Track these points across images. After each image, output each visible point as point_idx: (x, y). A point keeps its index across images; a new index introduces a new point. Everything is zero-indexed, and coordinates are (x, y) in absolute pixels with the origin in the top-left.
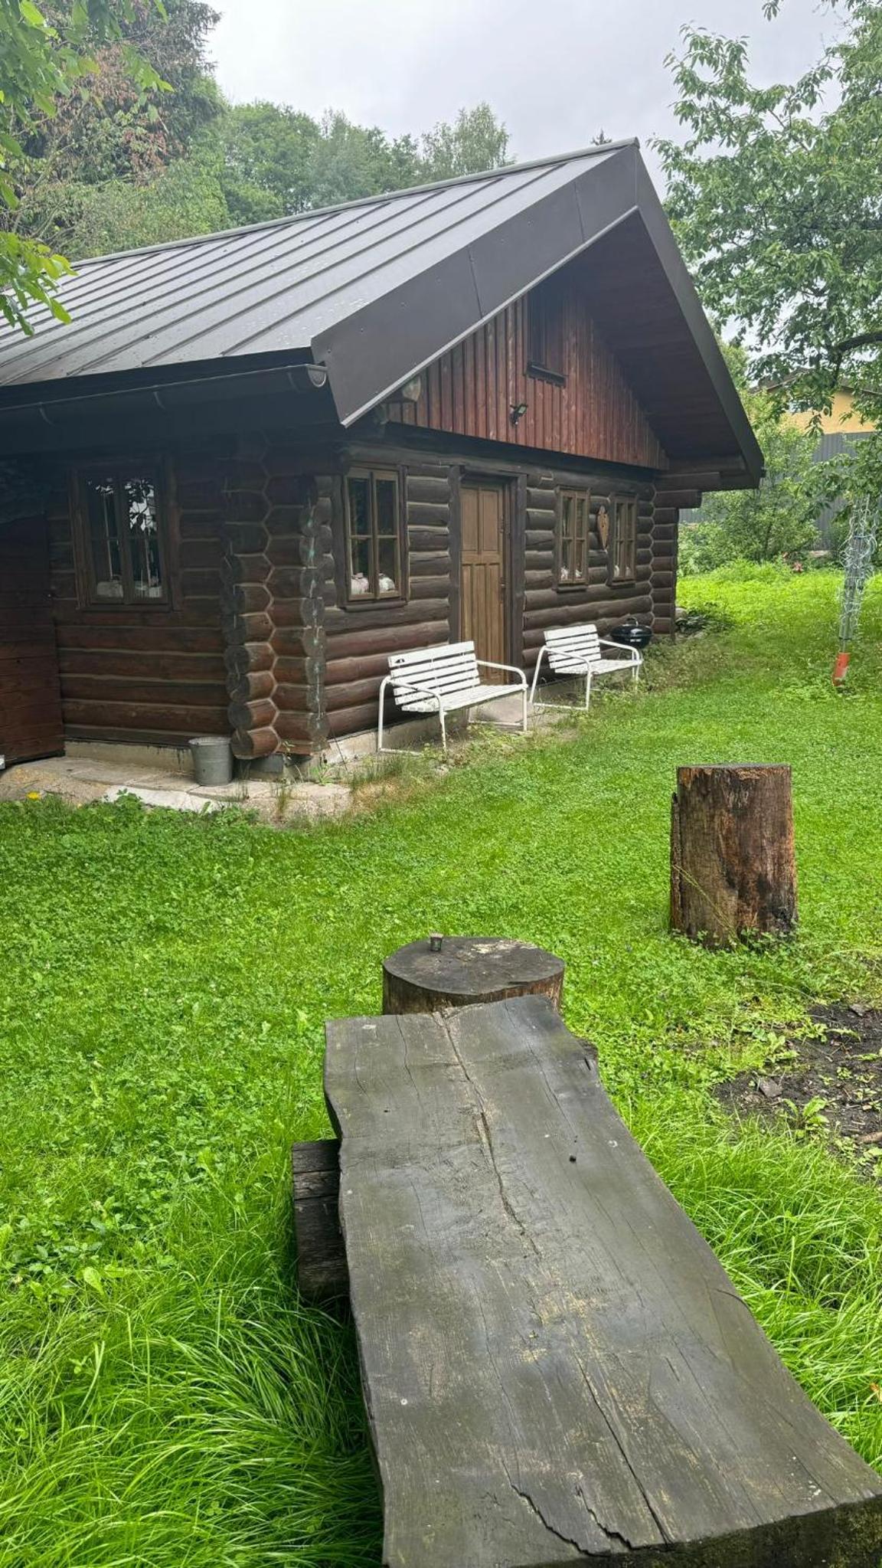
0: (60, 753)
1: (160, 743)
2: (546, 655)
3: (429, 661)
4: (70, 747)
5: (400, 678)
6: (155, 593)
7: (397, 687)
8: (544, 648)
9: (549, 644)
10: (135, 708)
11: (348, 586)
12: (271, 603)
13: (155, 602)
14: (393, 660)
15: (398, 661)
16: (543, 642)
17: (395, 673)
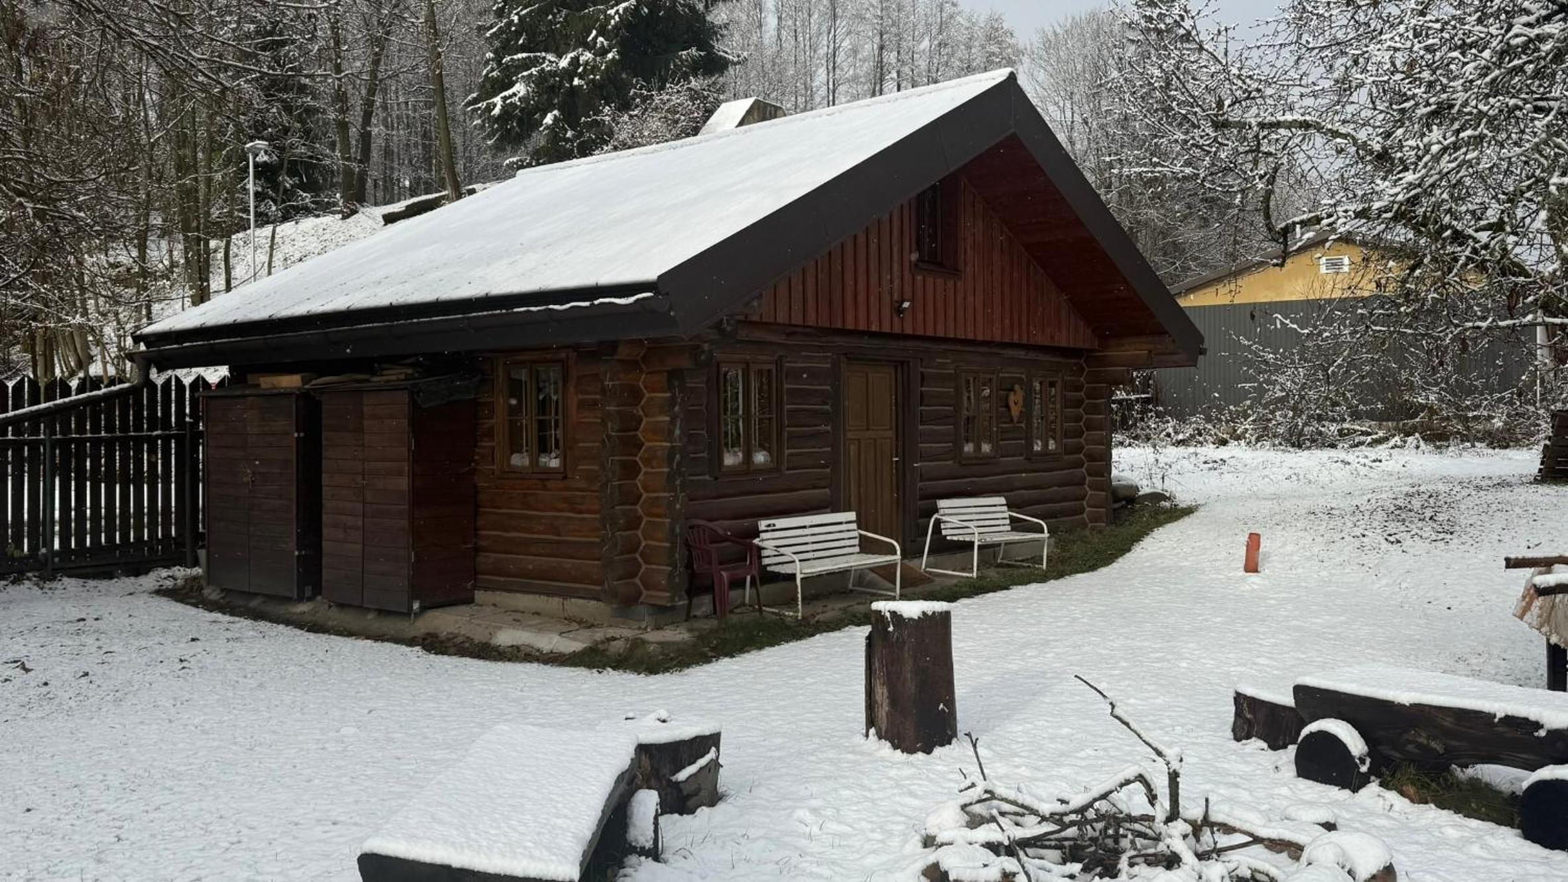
0: (469, 601)
1: (550, 593)
2: (938, 523)
3: (804, 527)
4: (479, 595)
5: (768, 541)
6: (554, 463)
7: (764, 549)
8: (936, 516)
9: (942, 511)
10: (531, 562)
11: (721, 460)
12: (642, 473)
13: (553, 471)
14: (763, 524)
15: (769, 526)
16: (936, 510)
17: (763, 536)
